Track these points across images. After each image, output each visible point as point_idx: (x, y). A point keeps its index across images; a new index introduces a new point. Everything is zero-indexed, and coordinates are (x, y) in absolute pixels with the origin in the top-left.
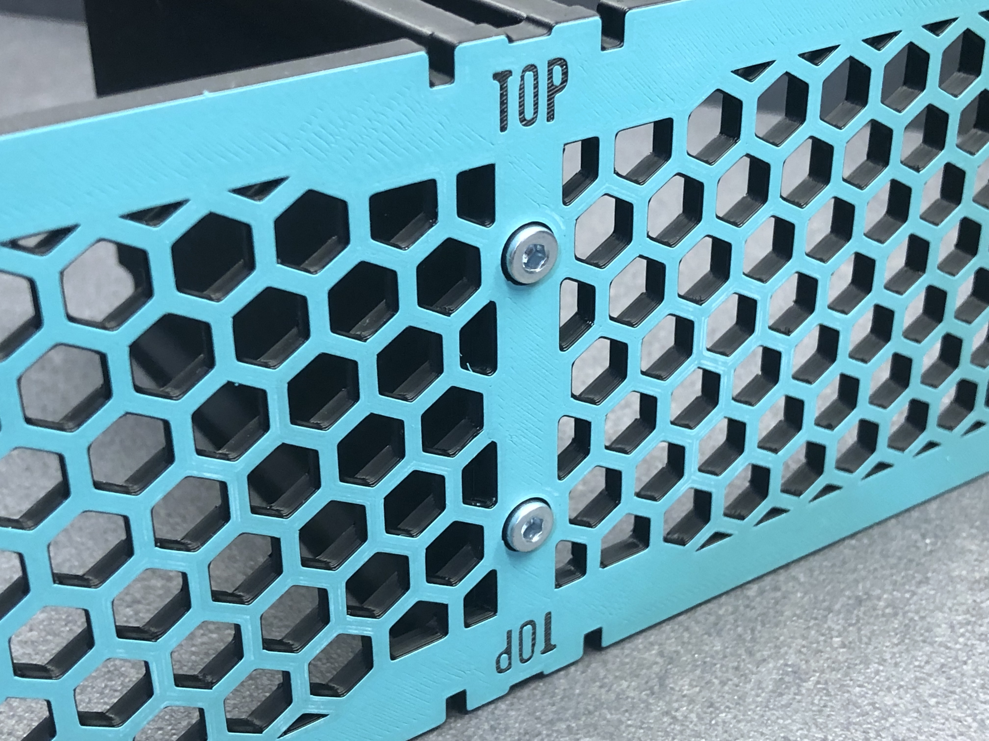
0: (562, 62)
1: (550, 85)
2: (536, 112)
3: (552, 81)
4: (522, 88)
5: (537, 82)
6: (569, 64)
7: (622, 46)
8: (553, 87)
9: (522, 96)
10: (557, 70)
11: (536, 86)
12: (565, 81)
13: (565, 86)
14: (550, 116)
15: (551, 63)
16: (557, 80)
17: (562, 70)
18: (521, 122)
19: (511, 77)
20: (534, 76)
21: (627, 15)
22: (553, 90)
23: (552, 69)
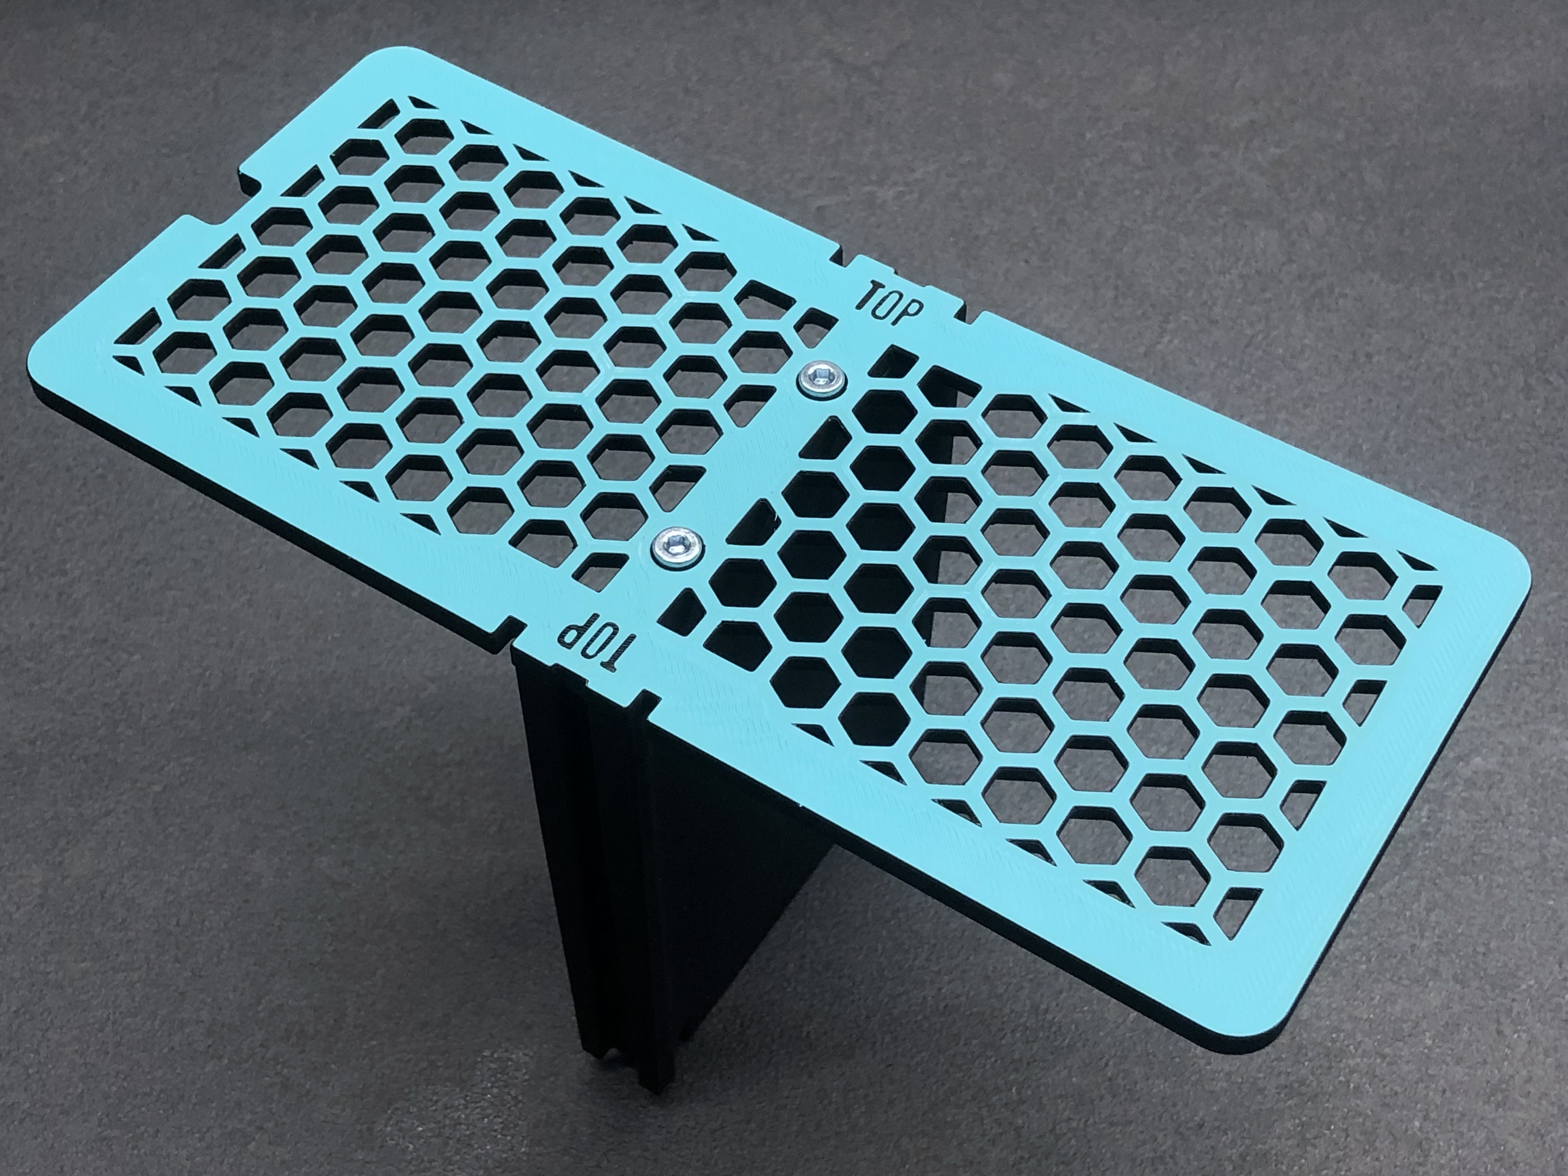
0: (561, 639)
1: (581, 635)
2: (604, 627)
3: (577, 636)
5: (588, 643)
6: (558, 636)
7: (512, 616)
9: (605, 644)
10: (568, 639)
11: (591, 642)
12: (570, 628)
13: (571, 626)
14: (595, 617)
15: (569, 646)
16: (573, 634)
17: (565, 636)
18: (618, 630)
19: (604, 661)
20: (587, 649)
21: (493, 631)
22: (581, 630)
23: (571, 642)
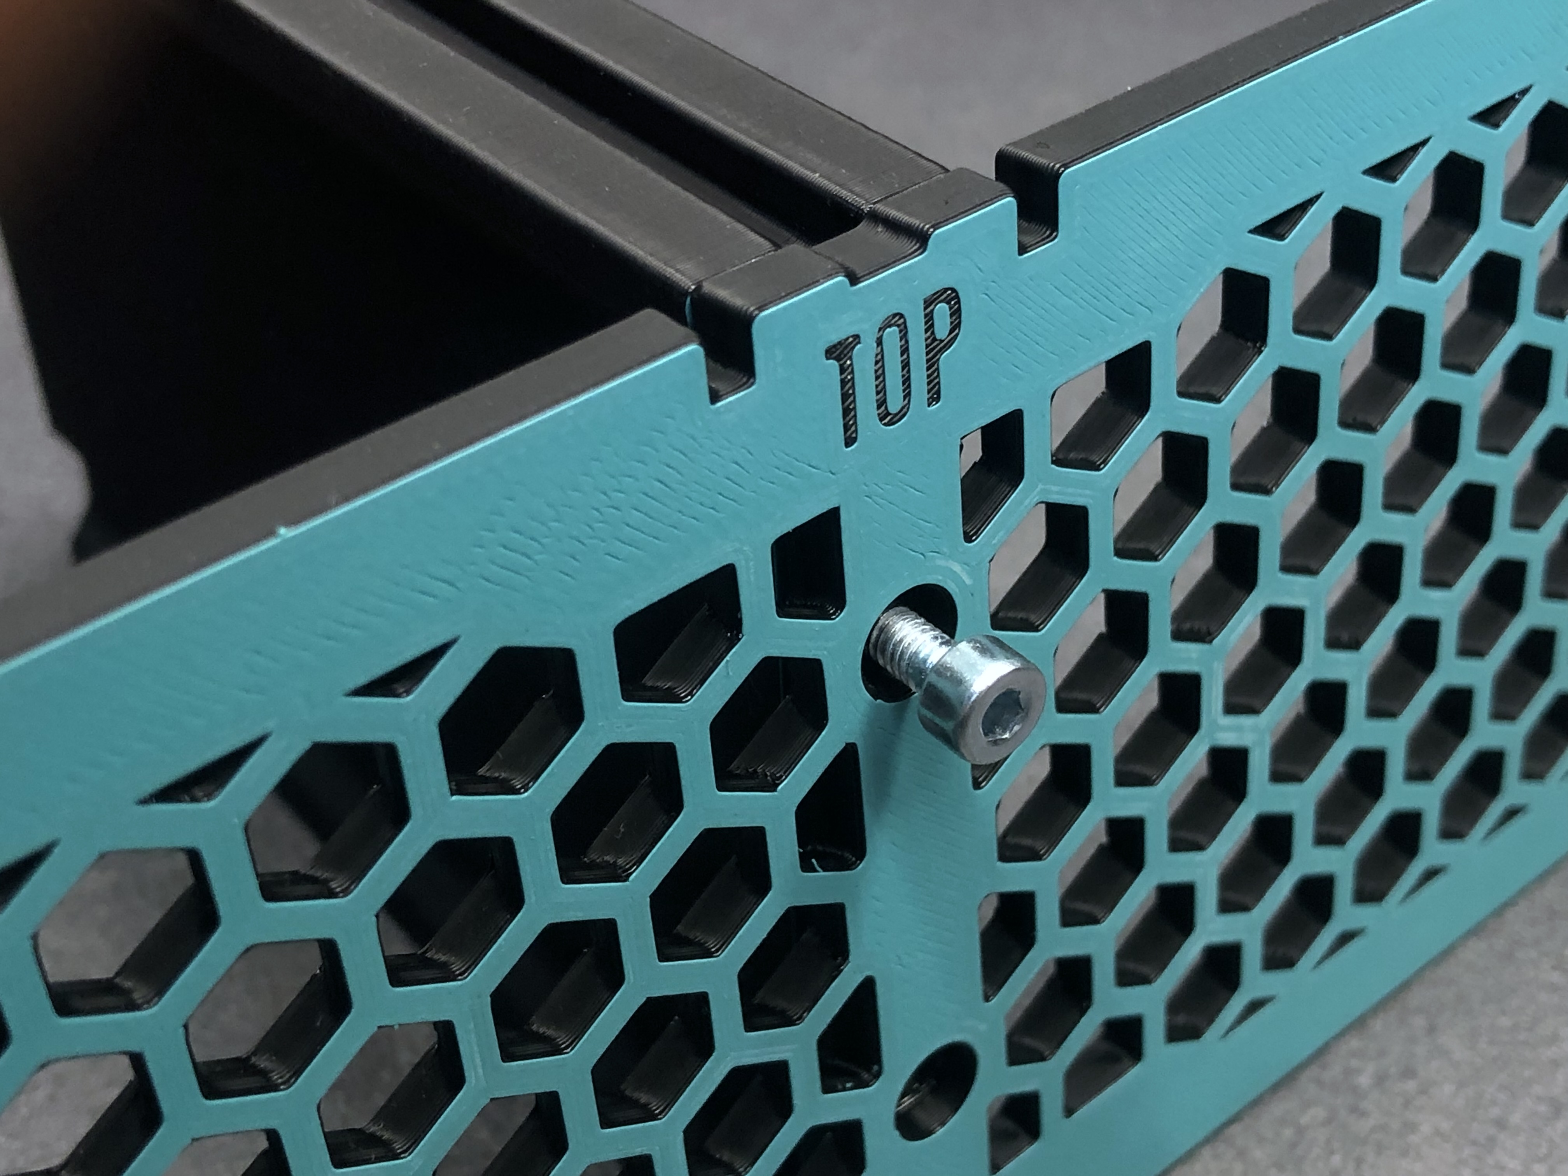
0: (949, 295)
1: (929, 341)
2: (907, 395)
3: (933, 333)
4: (880, 360)
5: (907, 342)
6: (960, 295)
7: (1056, 237)
8: (935, 344)
9: (880, 375)
10: (942, 310)
11: (905, 350)
12: (956, 326)
13: (957, 335)
14: (933, 396)
15: (929, 302)
17: (950, 308)
18: (881, 420)
19: (859, 346)
20: (900, 331)
21: (1062, 180)
22: (935, 349)
23: (932, 311)
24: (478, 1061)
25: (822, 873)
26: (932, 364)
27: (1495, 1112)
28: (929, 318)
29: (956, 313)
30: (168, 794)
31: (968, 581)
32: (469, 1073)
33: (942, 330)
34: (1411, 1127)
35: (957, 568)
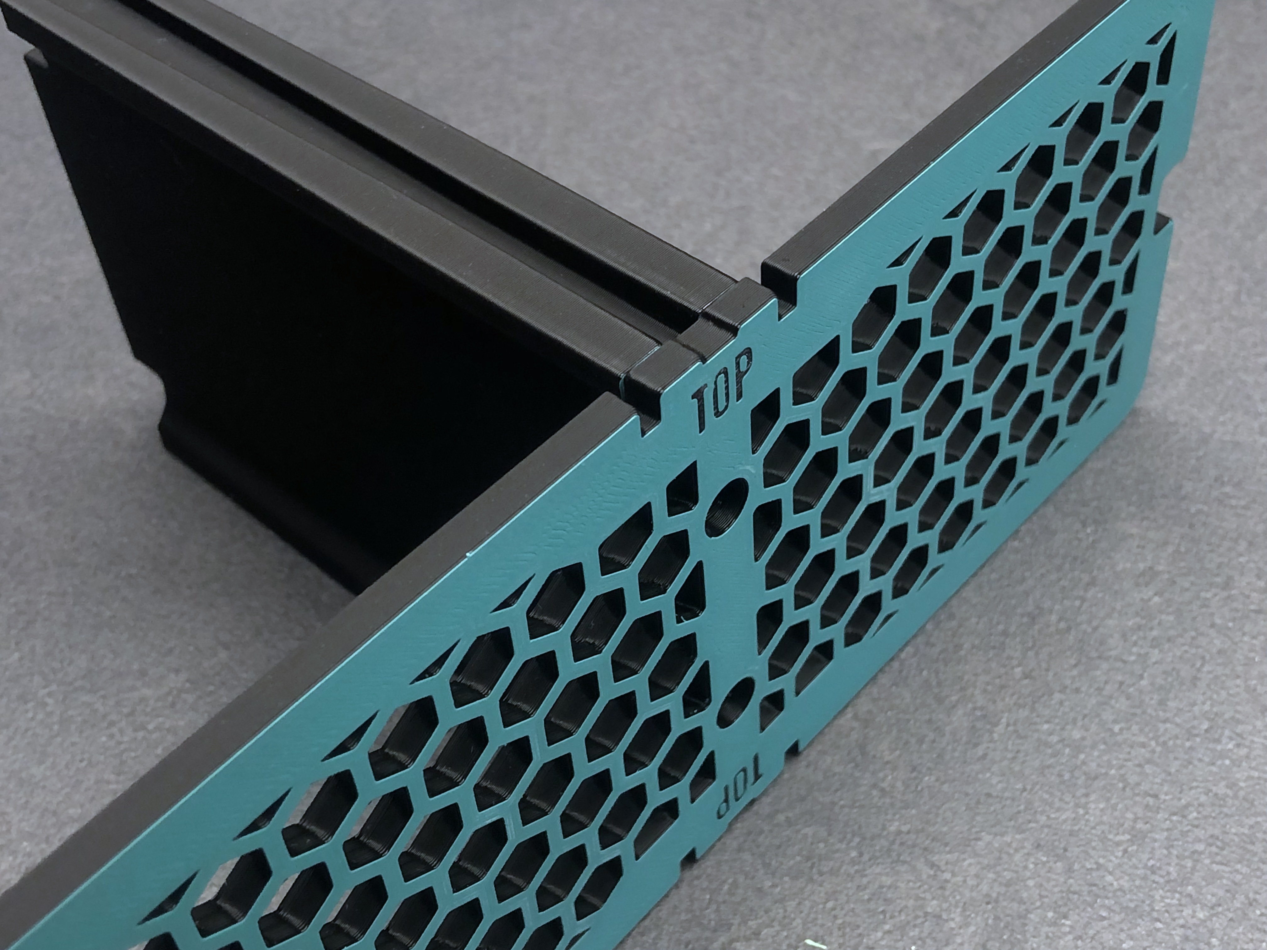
0: (747, 351)
4: (715, 390)
7: (796, 306)
8: (740, 373)
9: (716, 397)
10: (744, 358)
12: (750, 363)
14: (739, 397)
15: (739, 356)
24: (538, 749)
25: (686, 622)
26: (739, 383)
27: (1001, 627)
28: (738, 364)
29: (750, 359)
30: (421, 677)
31: (753, 471)
32: (534, 756)
33: (743, 368)
34: (958, 647)
35: (748, 467)
